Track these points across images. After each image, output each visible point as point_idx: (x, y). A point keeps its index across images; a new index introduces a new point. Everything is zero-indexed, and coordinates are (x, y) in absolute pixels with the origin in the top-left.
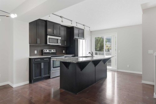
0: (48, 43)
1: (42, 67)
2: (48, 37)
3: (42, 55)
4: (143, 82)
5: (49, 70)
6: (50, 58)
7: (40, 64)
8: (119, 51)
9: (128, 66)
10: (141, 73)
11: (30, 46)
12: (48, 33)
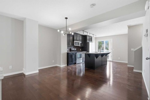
0: (75, 45)
1: (73, 58)
2: (75, 41)
3: (71, 51)
4: (128, 66)
5: (76, 59)
6: (76, 53)
7: (72, 56)
8: (114, 50)
9: (119, 58)
10: (127, 62)
11: (68, 46)
12: (74, 39)
